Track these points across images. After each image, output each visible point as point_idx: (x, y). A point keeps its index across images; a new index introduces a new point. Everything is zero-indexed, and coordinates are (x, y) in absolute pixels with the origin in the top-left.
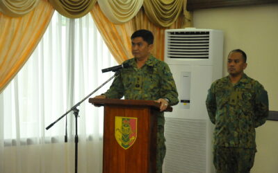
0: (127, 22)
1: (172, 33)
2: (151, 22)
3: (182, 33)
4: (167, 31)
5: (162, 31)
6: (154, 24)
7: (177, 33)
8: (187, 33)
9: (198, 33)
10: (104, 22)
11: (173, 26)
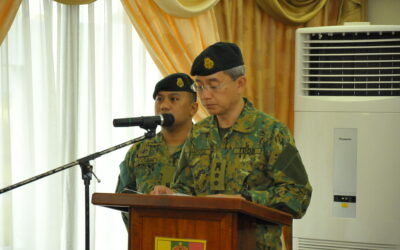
0: (204, 12)
1: (314, 37)
2: (262, 12)
3: (337, 36)
4: (301, 30)
5: (289, 32)
6: (270, 16)
7: (326, 36)
8: (350, 35)
9: (374, 35)
10: (150, 13)
11: (318, 20)
